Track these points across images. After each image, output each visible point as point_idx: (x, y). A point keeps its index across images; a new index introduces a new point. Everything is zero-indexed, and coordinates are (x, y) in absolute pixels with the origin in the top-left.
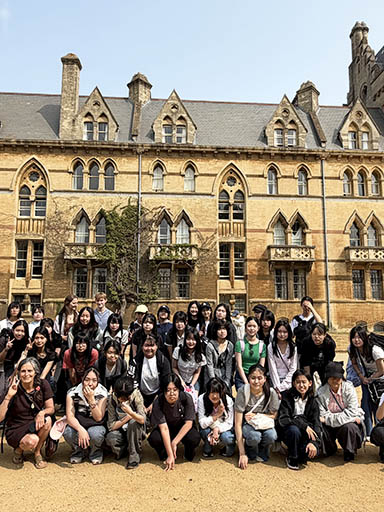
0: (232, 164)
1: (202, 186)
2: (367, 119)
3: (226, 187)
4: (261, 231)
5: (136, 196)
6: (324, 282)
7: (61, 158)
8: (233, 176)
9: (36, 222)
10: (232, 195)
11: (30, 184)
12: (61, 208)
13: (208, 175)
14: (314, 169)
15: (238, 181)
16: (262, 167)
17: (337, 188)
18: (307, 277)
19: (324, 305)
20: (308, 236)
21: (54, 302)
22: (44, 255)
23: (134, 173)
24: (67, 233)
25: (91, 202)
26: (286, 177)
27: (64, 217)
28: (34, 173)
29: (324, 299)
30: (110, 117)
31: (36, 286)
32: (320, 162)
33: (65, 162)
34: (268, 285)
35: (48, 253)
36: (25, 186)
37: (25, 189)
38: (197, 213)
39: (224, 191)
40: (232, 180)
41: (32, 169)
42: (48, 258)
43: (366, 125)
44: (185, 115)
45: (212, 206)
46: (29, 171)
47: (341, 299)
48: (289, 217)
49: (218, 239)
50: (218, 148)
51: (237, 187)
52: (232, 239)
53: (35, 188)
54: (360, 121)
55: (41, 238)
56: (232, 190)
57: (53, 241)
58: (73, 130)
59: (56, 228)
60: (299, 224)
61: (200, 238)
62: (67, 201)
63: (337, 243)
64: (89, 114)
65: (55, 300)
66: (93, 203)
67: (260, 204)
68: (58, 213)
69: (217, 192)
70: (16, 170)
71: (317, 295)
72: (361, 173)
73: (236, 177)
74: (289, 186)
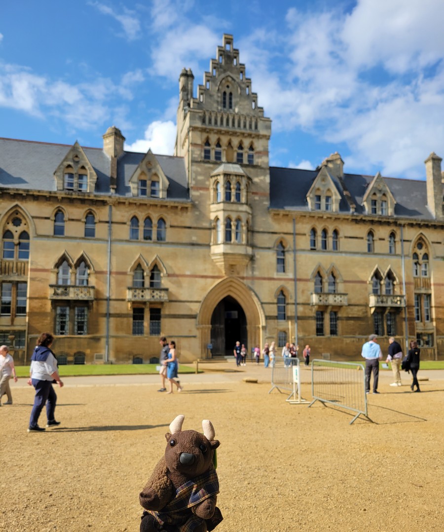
0: (17, 206)
2: (157, 169)
3: (11, 227)
4: (44, 271)
6: (105, 318)
8: (19, 217)
10: (16, 235)
14: (102, 214)
15: (23, 222)
16: (48, 210)
17: (124, 232)
18: (89, 314)
19: (103, 341)
20: (92, 277)
26: (73, 220)
29: (105, 334)
32: (108, 207)
34: (49, 322)
39: (8, 231)
40: (17, 222)
43: (155, 174)
47: (121, 334)
48: (73, 257)
49: (0, 277)
50: (1, 189)
51: (23, 227)
52: (13, 279)
56: (16, 230)
63: (120, 283)
67: (44, 244)
71: (97, 331)
72: (148, 220)
73: (21, 218)
74: (75, 229)
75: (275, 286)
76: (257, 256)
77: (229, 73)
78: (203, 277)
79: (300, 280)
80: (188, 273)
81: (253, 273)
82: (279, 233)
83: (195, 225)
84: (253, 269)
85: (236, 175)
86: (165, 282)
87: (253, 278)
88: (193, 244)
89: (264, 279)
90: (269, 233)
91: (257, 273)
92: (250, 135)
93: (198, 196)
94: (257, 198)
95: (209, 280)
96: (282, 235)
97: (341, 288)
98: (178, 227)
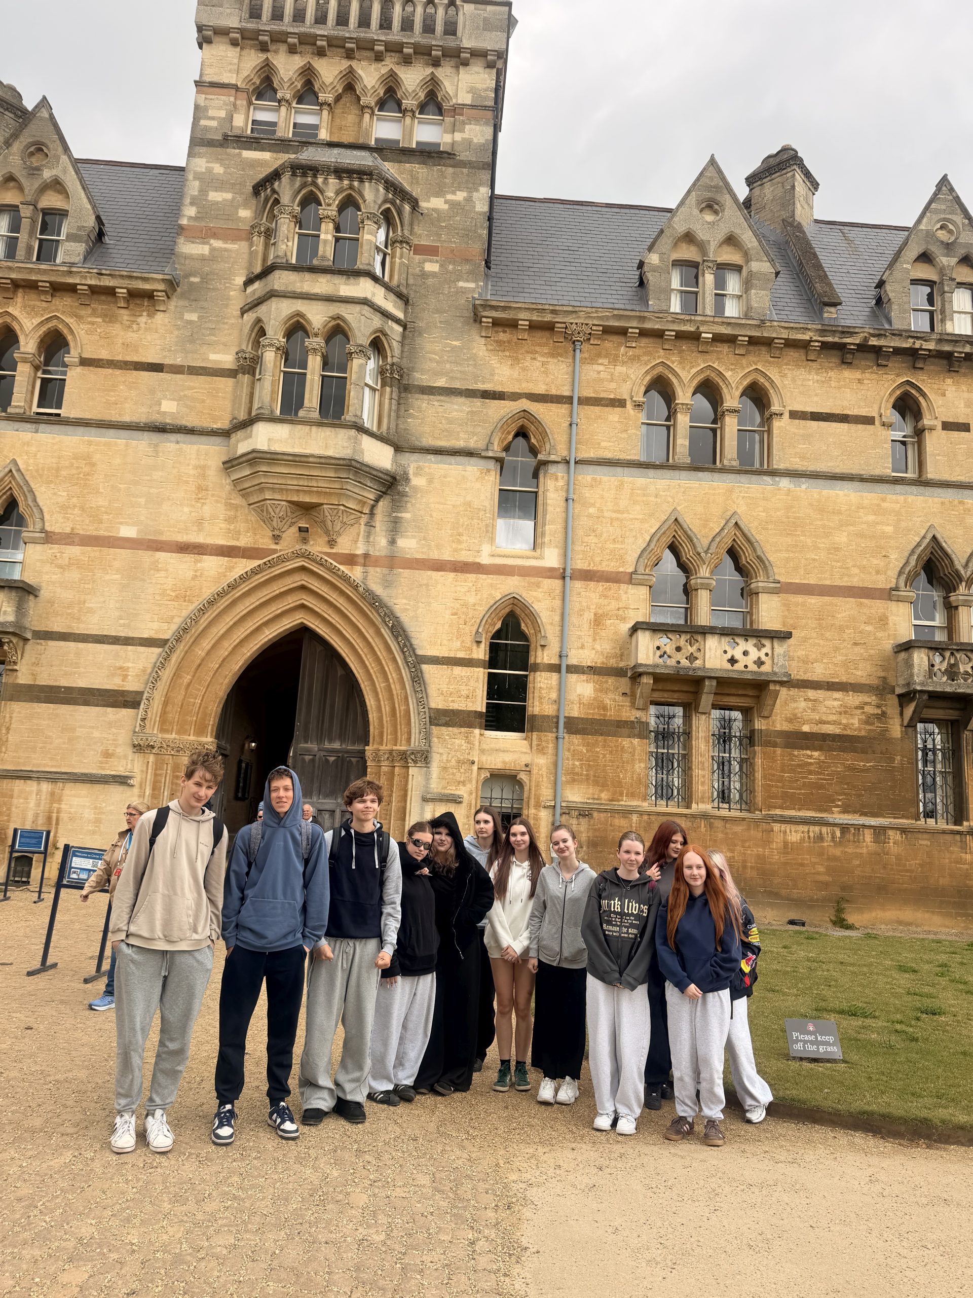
43: (55, 186)
75: (482, 595)
76: (417, 481)
78: (184, 548)
79: (588, 576)
80: (128, 532)
81: (393, 542)
82: (515, 397)
83: (177, 358)
84: (395, 528)
86: (30, 561)
87: (393, 562)
88: (161, 429)
89: (439, 566)
90: (470, 394)
91: (408, 544)
93: (202, 258)
94: (431, 267)
95: (212, 564)
96: (525, 404)
97: (771, 610)
98: (111, 364)
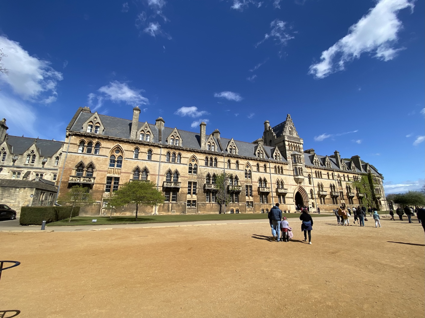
0: (248, 162)
1: (241, 167)
2: (279, 152)
3: (246, 168)
4: (256, 182)
5: (223, 169)
6: (272, 198)
7: (202, 155)
8: (248, 165)
9: (194, 175)
10: (248, 171)
11: (192, 163)
12: (202, 171)
13: (242, 164)
14: (268, 165)
15: (249, 167)
16: (255, 163)
17: (273, 171)
18: (268, 196)
20: (267, 184)
21: (201, 203)
22: (197, 187)
23: (223, 162)
24: (204, 180)
25: (211, 170)
26: (261, 167)
27: (203, 174)
28: (193, 159)
29: (272, 203)
30: (215, 144)
31: (195, 197)
32: (269, 163)
33: (203, 157)
34: (258, 198)
35: (198, 186)
36: (190, 163)
37: (191, 164)
38: (240, 175)
40: (247, 166)
41: (193, 158)
42: (199, 188)
43: (279, 154)
44: (235, 146)
45: (243, 173)
46: (192, 159)
48: (263, 178)
49: (245, 184)
50: (245, 157)
51: (249, 168)
52: (249, 184)
53: (194, 164)
54: (277, 152)
55: (196, 181)
56: (248, 169)
57: (200, 183)
58: (205, 147)
59: (201, 178)
60: (265, 181)
61: (241, 183)
62: (204, 170)
63: (274, 187)
64: (209, 142)
65: (201, 202)
66: (212, 171)
67: (255, 174)
68: (201, 173)
69: (244, 170)
70: (188, 158)
71: (270, 202)
72: (278, 167)
73: (249, 165)
74: (262, 169)
75: (310, 188)
76: (304, 179)
77: (290, 125)
78: (293, 185)
79: (315, 187)
80: (289, 184)
81: (304, 184)
83: (289, 169)
85: (297, 155)
86: (285, 187)
87: (304, 186)
89: (307, 186)
90: (306, 172)
92: (299, 143)
95: (295, 186)
96: (309, 173)
97: (324, 189)
98: (285, 170)
